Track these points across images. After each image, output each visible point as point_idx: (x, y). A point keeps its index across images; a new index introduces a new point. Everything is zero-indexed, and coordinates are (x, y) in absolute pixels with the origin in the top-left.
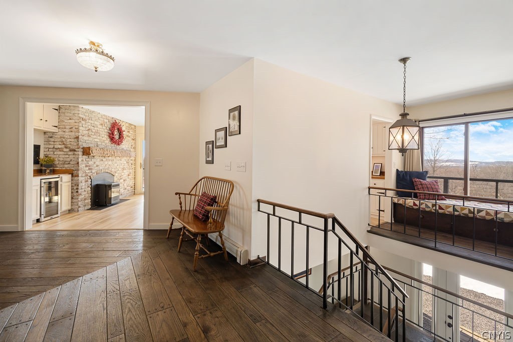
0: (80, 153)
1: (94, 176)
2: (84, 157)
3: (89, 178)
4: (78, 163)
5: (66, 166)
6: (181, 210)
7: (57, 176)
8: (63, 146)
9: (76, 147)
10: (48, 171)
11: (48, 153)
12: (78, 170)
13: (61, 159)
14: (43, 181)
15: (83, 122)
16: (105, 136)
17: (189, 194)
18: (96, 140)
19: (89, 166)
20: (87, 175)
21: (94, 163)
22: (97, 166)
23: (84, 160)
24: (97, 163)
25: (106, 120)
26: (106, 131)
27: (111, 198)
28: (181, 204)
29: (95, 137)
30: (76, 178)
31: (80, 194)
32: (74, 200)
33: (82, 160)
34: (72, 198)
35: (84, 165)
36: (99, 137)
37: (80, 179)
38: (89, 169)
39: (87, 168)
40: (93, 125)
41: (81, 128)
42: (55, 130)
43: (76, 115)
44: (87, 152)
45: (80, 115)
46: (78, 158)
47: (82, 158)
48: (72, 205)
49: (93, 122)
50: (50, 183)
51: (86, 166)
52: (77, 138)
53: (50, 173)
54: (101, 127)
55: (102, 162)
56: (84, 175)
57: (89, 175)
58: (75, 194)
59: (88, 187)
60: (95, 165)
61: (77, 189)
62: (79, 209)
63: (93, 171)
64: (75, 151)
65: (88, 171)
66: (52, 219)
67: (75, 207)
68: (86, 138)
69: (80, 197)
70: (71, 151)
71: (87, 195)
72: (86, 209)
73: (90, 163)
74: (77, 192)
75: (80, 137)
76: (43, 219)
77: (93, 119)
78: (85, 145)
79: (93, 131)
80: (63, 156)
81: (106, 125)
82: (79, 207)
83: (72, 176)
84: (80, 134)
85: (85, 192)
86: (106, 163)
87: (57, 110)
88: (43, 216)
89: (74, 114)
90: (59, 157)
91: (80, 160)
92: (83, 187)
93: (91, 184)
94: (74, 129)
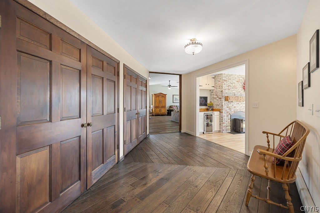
0: (224, 100)
1: (232, 113)
2: (226, 102)
3: (229, 114)
4: (222, 106)
5: (218, 107)
6: (269, 148)
7: (212, 112)
8: (216, 97)
9: (221, 96)
10: (210, 109)
11: (211, 100)
12: (222, 109)
13: (216, 103)
14: (205, 114)
15: (225, 82)
16: (241, 88)
17: (279, 135)
18: (233, 91)
19: (229, 107)
20: (228, 113)
21: (233, 105)
22: (235, 107)
23: (226, 104)
24: (235, 105)
25: (240, 79)
26: (241, 85)
27: (243, 128)
28: (268, 142)
29: (232, 90)
30: (221, 114)
31: (224, 123)
32: (221, 126)
33: (225, 104)
34: (220, 125)
35: (226, 107)
36: (235, 90)
37: (224, 114)
38: (229, 109)
39: (228, 108)
40: (231, 83)
41: (223, 86)
42: (213, 88)
43: (221, 79)
44: (227, 99)
45: (223, 79)
46: (222, 103)
47: (224, 102)
48: (220, 129)
49: (231, 81)
50: (208, 115)
51: (227, 107)
52: (222, 91)
53: (211, 111)
54: (237, 83)
55: (238, 105)
56: (226, 112)
57: (229, 112)
58: (221, 123)
59: (229, 119)
60: (233, 107)
61: (222, 120)
62: (223, 131)
63: (232, 110)
64: (221, 99)
65: (229, 110)
66: (209, 133)
67: (221, 130)
68: (227, 91)
69: (224, 125)
70: (219, 99)
71: (228, 124)
72: (227, 132)
73: (230, 105)
74: (222, 121)
75: (223, 91)
76: (205, 133)
77: (232, 79)
78: (226, 95)
79: (231, 86)
80: (217, 102)
81: (240, 81)
82: (223, 130)
83: (220, 113)
84: (223, 89)
85: (227, 123)
86: (242, 105)
87: (214, 78)
88: (205, 131)
89: (220, 78)
90: (215, 103)
91: (223, 104)
92: (225, 119)
93: (231, 118)
94: (221, 87)
